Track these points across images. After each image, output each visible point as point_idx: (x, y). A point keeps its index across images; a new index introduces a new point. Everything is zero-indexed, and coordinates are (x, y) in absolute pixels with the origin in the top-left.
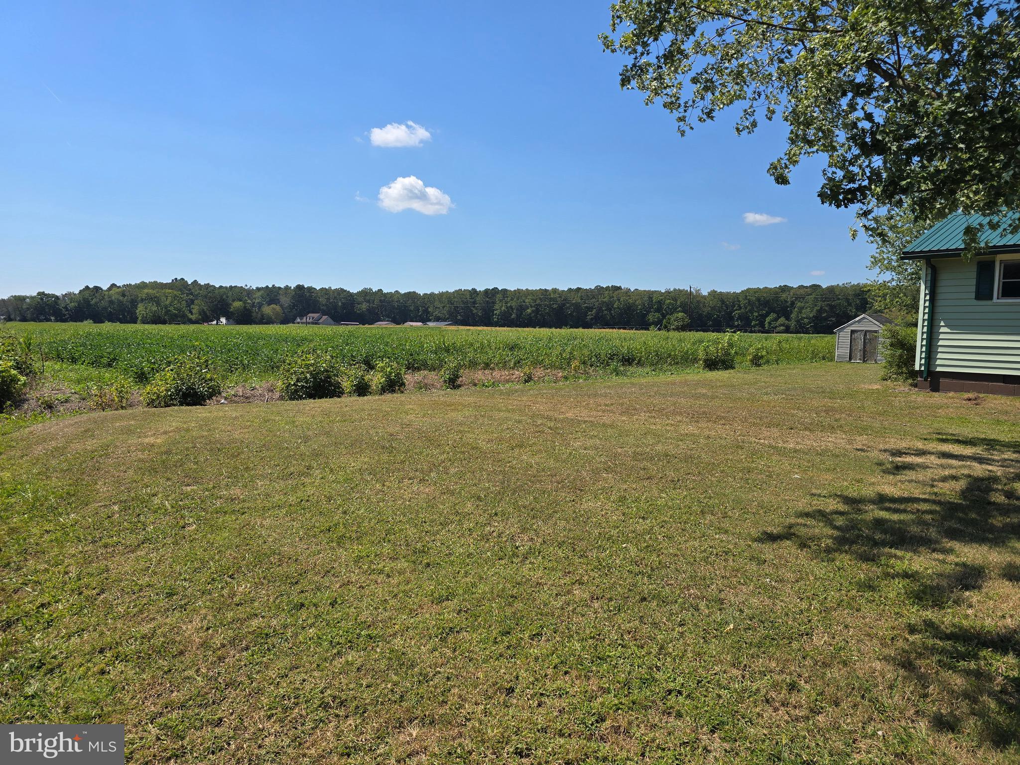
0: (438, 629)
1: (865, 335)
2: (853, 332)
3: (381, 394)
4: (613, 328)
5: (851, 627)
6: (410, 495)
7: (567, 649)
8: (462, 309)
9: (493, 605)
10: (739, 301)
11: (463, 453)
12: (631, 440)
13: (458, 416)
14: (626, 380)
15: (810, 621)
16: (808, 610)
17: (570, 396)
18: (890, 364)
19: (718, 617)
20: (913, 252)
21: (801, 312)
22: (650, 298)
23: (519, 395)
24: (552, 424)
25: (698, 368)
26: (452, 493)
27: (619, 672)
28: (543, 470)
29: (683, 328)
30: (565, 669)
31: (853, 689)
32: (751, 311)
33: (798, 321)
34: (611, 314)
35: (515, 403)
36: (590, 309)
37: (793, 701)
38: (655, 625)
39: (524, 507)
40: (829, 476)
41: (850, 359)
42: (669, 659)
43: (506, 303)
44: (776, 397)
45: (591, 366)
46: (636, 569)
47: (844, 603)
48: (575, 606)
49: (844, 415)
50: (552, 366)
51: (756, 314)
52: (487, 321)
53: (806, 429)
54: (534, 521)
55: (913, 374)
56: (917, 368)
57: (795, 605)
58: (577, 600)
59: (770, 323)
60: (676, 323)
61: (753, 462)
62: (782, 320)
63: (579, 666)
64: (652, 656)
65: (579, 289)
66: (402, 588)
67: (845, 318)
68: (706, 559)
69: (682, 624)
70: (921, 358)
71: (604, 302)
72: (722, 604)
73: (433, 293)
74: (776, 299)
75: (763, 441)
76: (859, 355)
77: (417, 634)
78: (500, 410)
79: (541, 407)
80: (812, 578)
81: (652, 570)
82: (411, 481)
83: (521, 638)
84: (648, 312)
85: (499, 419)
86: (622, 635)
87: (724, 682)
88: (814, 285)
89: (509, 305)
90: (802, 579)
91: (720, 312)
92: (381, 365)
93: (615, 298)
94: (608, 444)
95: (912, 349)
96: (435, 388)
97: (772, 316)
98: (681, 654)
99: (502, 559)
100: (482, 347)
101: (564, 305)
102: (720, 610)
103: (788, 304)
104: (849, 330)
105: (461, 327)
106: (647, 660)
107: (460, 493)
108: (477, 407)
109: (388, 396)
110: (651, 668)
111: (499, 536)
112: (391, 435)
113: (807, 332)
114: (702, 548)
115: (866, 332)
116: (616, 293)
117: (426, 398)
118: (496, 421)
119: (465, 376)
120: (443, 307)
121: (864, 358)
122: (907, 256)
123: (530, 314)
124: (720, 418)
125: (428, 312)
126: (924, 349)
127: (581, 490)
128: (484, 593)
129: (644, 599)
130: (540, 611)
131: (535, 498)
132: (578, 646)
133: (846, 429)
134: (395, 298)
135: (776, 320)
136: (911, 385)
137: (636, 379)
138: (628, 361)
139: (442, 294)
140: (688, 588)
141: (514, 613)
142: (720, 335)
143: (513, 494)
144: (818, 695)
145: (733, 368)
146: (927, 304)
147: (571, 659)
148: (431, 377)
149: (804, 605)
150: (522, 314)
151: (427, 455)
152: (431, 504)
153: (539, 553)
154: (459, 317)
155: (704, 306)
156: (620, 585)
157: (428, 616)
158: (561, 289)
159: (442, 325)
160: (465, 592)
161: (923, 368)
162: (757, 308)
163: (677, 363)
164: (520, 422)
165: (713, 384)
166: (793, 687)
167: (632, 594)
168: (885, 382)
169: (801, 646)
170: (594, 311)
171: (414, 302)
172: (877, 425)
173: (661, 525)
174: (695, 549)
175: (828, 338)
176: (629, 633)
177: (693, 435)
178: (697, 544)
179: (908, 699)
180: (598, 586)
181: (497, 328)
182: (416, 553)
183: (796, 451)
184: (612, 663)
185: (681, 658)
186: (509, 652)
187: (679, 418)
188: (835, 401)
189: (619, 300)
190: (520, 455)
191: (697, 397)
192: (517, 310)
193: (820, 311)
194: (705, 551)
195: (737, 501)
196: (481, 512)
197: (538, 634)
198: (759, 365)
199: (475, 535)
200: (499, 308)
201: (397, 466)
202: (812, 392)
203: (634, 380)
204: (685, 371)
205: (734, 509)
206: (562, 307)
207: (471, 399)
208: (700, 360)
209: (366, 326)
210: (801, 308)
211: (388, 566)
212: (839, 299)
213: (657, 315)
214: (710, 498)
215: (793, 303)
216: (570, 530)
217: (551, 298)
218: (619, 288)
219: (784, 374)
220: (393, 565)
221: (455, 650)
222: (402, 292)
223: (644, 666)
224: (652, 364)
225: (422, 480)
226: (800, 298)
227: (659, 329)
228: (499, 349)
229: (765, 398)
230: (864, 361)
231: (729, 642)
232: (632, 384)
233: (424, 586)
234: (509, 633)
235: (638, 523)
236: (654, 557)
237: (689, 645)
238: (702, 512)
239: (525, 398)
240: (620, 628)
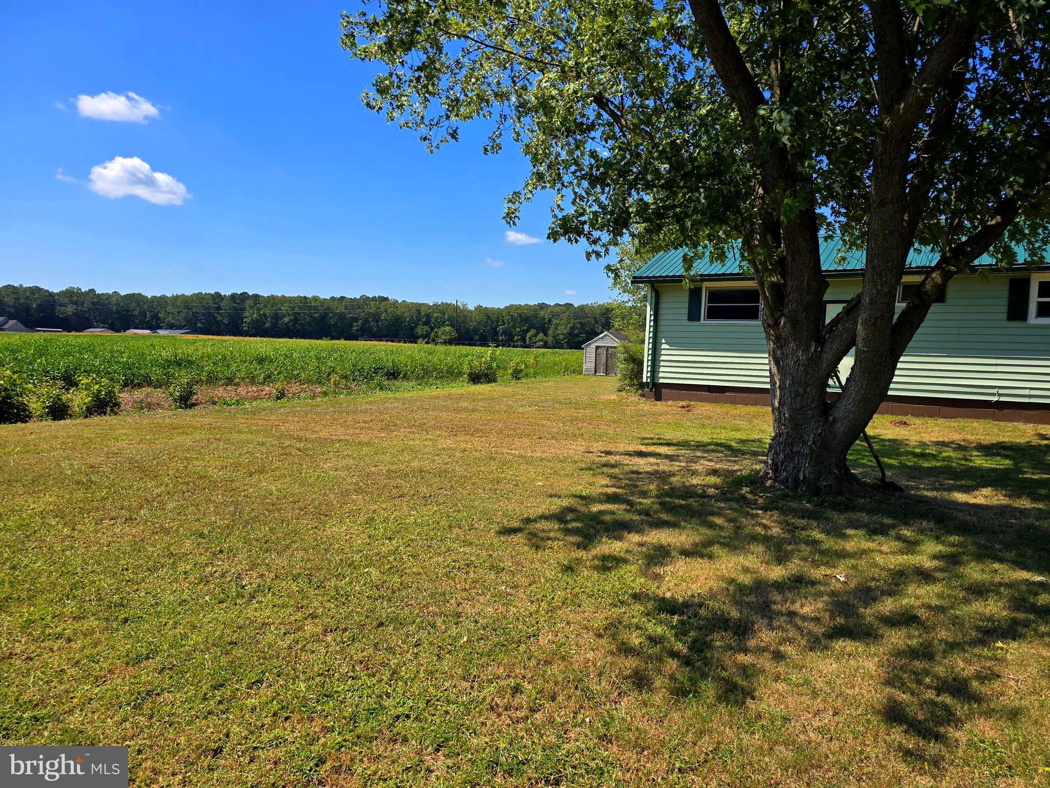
0: (132, 694)
1: (607, 351)
2: (597, 347)
3: (86, 417)
4: (380, 340)
5: (572, 623)
6: (110, 539)
7: (290, 692)
8: (203, 315)
9: (206, 656)
10: (503, 317)
11: (188, 483)
12: (387, 458)
13: (188, 441)
14: (390, 395)
15: (537, 623)
16: (537, 611)
17: (326, 414)
18: (625, 376)
19: (454, 631)
20: (641, 277)
21: (557, 329)
22: (419, 311)
23: (266, 414)
24: (301, 445)
25: (462, 381)
26: (167, 532)
27: (345, 707)
28: (285, 497)
29: (450, 342)
30: (285, 715)
31: (569, 681)
32: (514, 327)
33: (554, 337)
34: (378, 326)
35: (261, 423)
36: (355, 319)
37: (515, 703)
38: (390, 650)
39: (257, 540)
40: (567, 481)
41: (595, 372)
42: (400, 684)
43: (259, 310)
44: (530, 409)
45: (354, 380)
46: (376, 593)
47: (569, 601)
48: (305, 642)
49: (585, 424)
50: (309, 381)
51: (518, 330)
52: (235, 329)
53: (553, 438)
54: (267, 555)
55: (642, 385)
56: (644, 380)
57: (526, 609)
58: (307, 636)
59: (530, 339)
60: (444, 337)
61: (503, 472)
62: (541, 336)
63: (302, 708)
64: (383, 684)
65: (343, 298)
66: (87, 652)
67: (592, 334)
68: (447, 575)
69: (419, 645)
70: (647, 372)
71: (370, 313)
72: (459, 617)
73: (165, 296)
74: (536, 316)
75: (513, 451)
76: (602, 368)
77: (102, 706)
78: (240, 432)
79: (292, 426)
80: (543, 580)
81: (394, 592)
82: (113, 522)
83: (237, 689)
84: (416, 326)
85: (238, 442)
86: (354, 667)
87: (452, 697)
88: (568, 304)
89: (261, 312)
90: (534, 582)
91: (486, 327)
92: (85, 381)
93: (382, 309)
94: (362, 463)
95: (641, 363)
96: (162, 408)
97: (532, 332)
98: (413, 676)
99: (223, 602)
100: (224, 358)
101: (326, 314)
102: (456, 624)
103: (546, 321)
104: (594, 346)
105: (201, 337)
106: (377, 689)
107: (177, 531)
108: (211, 428)
109: (95, 419)
110: (381, 697)
111: (223, 575)
112: (92, 467)
113: (561, 347)
114: (446, 564)
115: (608, 348)
116: (384, 303)
117: (146, 419)
118: (234, 445)
119: (201, 393)
120: (179, 313)
121: (607, 371)
122: (636, 280)
123: (288, 323)
124: (477, 430)
125: (158, 318)
126: (650, 363)
127: (326, 516)
128: (197, 643)
129: (381, 624)
130: (262, 655)
131: (271, 529)
132: (302, 686)
133: (586, 436)
134: (114, 300)
135: (536, 335)
136: (641, 395)
137: (400, 394)
138: (393, 375)
139: (176, 298)
140: (426, 606)
141: (232, 662)
142: (483, 349)
143: (244, 527)
144: (537, 693)
145: (495, 381)
146: (652, 324)
147: (294, 702)
148: (158, 394)
149: (533, 608)
150: (278, 323)
151: (138, 490)
152: (138, 546)
153: (269, 590)
154: (199, 325)
155: (471, 320)
156: (357, 613)
157: (119, 681)
158: (322, 297)
159: (176, 333)
160: (171, 647)
161: (649, 381)
162: (519, 323)
163: (443, 377)
164: (263, 444)
165: (475, 398)
166: (517, 690)
167: (368, 620)
168: (621, 393)
169: (528, 648)
170: (360, 322)
171: (139, 305)
172: (611, 432)
173: (407, 544)
174: (439, 565)
175: (577, 352)
176: (362, 663)
177: (450, 449)
178: (440, 559)
179: (614, 683)
180: (333, 617)
181: (247, 338)
182: (111, 607)
183: (541, 460)
184: (340, 699)
185: (413, 679)
186: (221, 707)
187: (438, 433)
188: (579, 411)
189: (386, 311)
190: (260, 481)
191: (458, 411)
192: (272, 318)
193: (573, 328)
194: (448, 566)
195: (484, 512)
196: (202, 551)
197: (258, 681)
198: (519, 379)
199: (191, 578)
200: (249, 316)
201: (96, 504)
202: (561, 403)
203: (398, 395)
204: (450, 385)
205: (480, 520)
206: (324, 317)
207: (206, 420)
208: (464, 373)
209: (73, 333)
210: (557, 325)
211: (69, 627)
212: (588, 317)
213: (426, 328)
214: (459, 511)
215: (550, 320)
216: (308, 560)
217: (311, 307)
218: (386, 299)
219: (539, 386)
220: (77, 626)
221: (151, 717)
222: (123, 293)
223: (374, 696)
224: (418, 379)
225: (129, 520)
226: (555, 315)
227: (427, 343)
228: (245, 362)
229: (521, 410)
230: (606, 374)
231: (461, 655)
232: (395, 398)
233: (118, 646)
234: (222, 685)
235: (383, 544)
236: (396, 579)
237: (422, 665)
238: (450, 527)
239: (273, 418)
240: (352, 659)
